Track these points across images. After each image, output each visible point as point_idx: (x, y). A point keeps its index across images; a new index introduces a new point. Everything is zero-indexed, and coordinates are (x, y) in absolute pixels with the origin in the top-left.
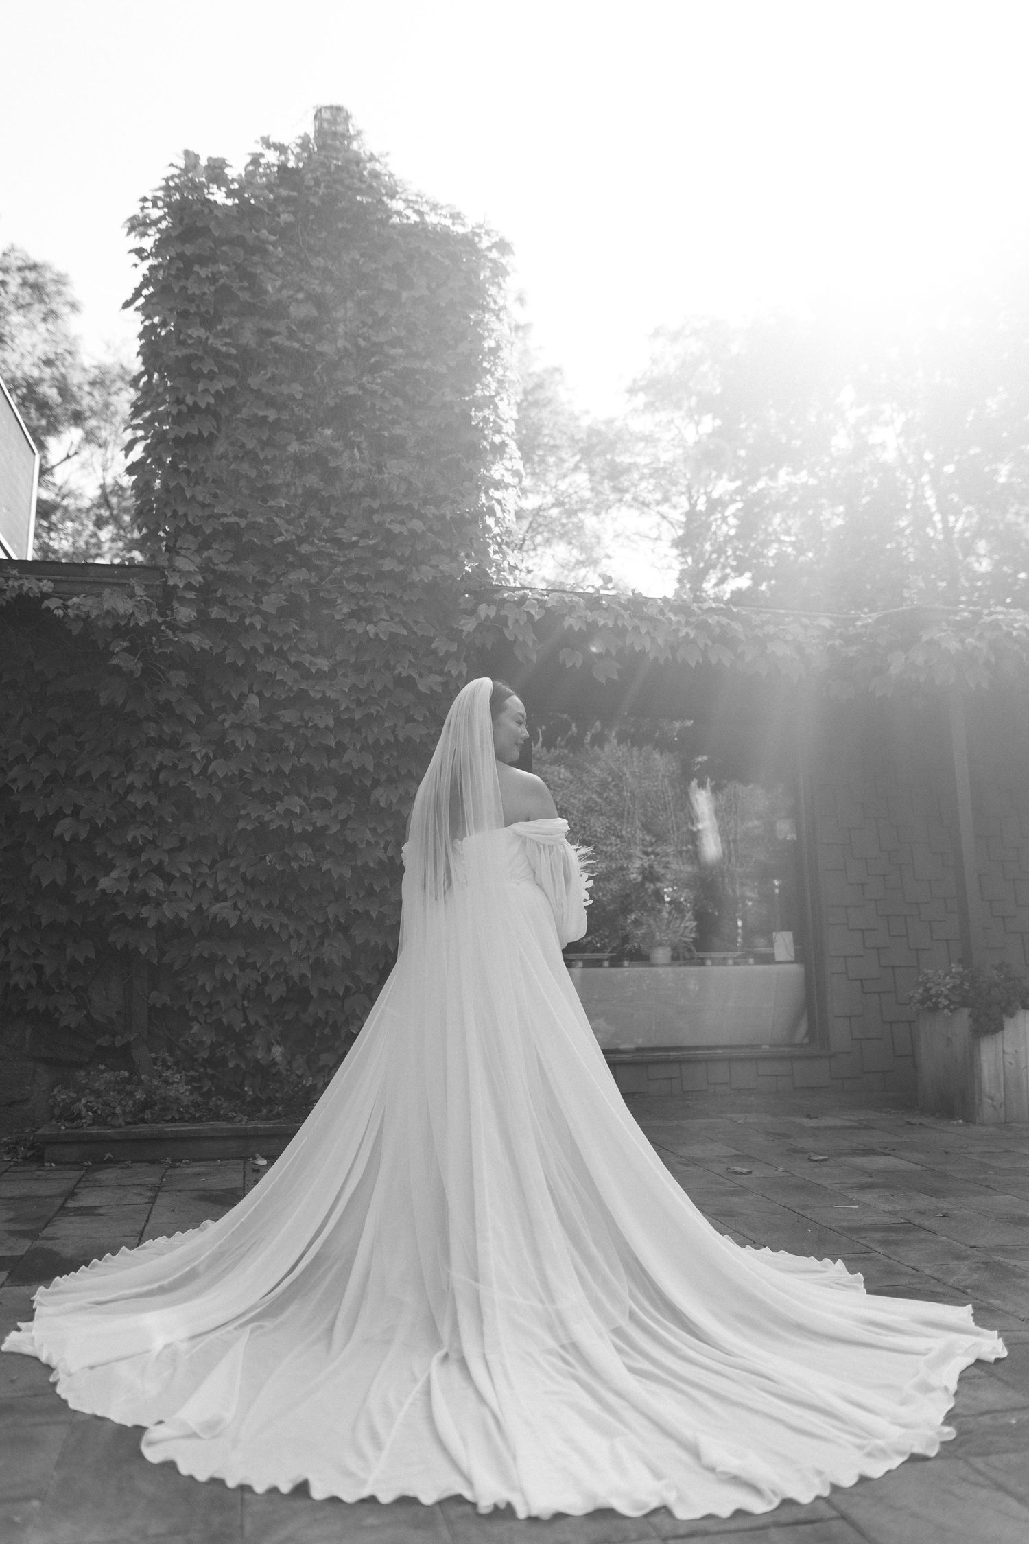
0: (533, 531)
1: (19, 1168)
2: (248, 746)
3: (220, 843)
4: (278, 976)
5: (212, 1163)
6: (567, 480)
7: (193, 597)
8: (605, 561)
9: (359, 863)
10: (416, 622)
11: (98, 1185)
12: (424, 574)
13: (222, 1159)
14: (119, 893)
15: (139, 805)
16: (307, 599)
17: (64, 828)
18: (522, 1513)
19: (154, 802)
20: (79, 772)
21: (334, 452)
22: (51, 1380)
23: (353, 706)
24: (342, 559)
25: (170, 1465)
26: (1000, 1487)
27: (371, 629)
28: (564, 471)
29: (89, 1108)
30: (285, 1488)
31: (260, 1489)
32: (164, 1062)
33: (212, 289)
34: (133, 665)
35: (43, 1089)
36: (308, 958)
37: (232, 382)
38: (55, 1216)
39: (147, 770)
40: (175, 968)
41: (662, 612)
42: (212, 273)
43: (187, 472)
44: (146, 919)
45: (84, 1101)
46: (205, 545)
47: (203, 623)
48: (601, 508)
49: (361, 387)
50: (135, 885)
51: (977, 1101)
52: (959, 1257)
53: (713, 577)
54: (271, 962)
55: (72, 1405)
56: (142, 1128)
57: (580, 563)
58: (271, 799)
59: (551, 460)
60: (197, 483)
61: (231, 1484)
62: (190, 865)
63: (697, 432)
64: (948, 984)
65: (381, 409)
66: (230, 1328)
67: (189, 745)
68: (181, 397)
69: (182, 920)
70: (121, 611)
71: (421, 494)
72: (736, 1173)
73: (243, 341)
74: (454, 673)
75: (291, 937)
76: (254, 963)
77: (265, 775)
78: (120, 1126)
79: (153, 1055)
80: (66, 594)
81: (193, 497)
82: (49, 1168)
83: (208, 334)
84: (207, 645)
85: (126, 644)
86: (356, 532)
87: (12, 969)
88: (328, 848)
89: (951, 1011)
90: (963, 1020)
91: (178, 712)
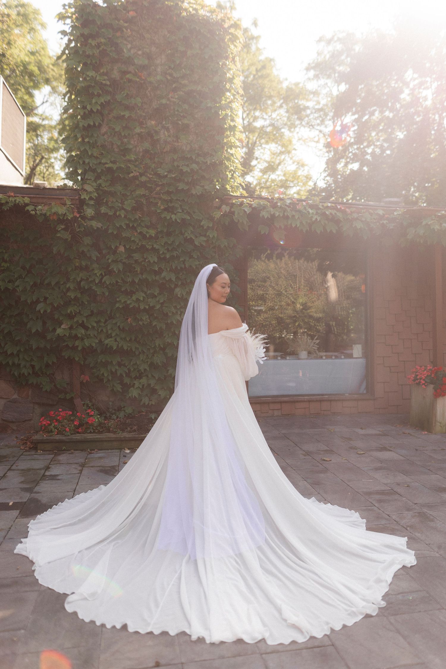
0: (260, 137)
1: (28, 453)
2: (119, 271)
3: (108, 312)
4: (135, 369)
5: (107, 451)
6: (276, 113)
7: (93, 203)
8: (293, 152)
9: (169, 322)
10: (194, 212)
11: (59, 463)
12: (197, 190)
13: (111, 449)
14: (65, 335)
15: (72, 297)
16: (145, 202)
17: (40, 307)
18: (208, 642)
19: (79, 295)
20: (46, 282)
21: (157, 132)
22: (33, 569)
23: (165, 252)
24: (160, 183)
25: (75, 613)
26: (398, 631)
27: (174, 217)
28: (275, 108)
29: (55, 428)
30: (118, 626)
31: (109, 626)
32: (88, 405)
33: (98, 51)
34: (66, 236)
35: (38, 415)
36: (147, 362)
37: (109, 98)
38: (40, 480)
39: (76, 281)
40: (91, 366)
41: (305, 208)
42: (97, 43)
43: (88, 142)
44: (77, 346)
45: (53, 425)
46: (98, 177)
47: (98, 216)
48: (292, 127)
49: (168, 99)
50: (72, 332)
51: (434, 424)
52: (408, 510)
53: (343, 162)
54: (132, 363)
55: (40, 582)
56: (78, 436)
57: (281, 153)
58: (130, 293)
59: (269, 102)
60: (94, 147)
61: (98, 623)
62: (96, 322)
63: (338, 90)
64: (425, 374)
65: (178, 111)
66: (105, 543)
67: (93, 270)
68: (85, 106)
69: (93, 347)
70: (60, 213)
71: (196, 152)
72: (324, 460)
73: (113, 76)
74: (211, 236)
75: (140, 353)
76: (125, 364)
77: (127, 283)
78: (68, 436)
79: (83, 403)
80: (36, 203)
81: (92, 154)
82: (40, 453)
83: (97, 74)
84: (99, 225)
85: (63, 227)
86: (167, 170)
87: (21, 366)
88: (155, 315)
89: (425, 386)
90: (430, 389)
91: (88, 255)
